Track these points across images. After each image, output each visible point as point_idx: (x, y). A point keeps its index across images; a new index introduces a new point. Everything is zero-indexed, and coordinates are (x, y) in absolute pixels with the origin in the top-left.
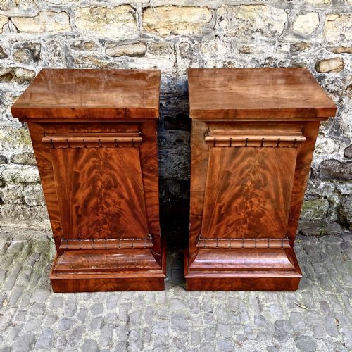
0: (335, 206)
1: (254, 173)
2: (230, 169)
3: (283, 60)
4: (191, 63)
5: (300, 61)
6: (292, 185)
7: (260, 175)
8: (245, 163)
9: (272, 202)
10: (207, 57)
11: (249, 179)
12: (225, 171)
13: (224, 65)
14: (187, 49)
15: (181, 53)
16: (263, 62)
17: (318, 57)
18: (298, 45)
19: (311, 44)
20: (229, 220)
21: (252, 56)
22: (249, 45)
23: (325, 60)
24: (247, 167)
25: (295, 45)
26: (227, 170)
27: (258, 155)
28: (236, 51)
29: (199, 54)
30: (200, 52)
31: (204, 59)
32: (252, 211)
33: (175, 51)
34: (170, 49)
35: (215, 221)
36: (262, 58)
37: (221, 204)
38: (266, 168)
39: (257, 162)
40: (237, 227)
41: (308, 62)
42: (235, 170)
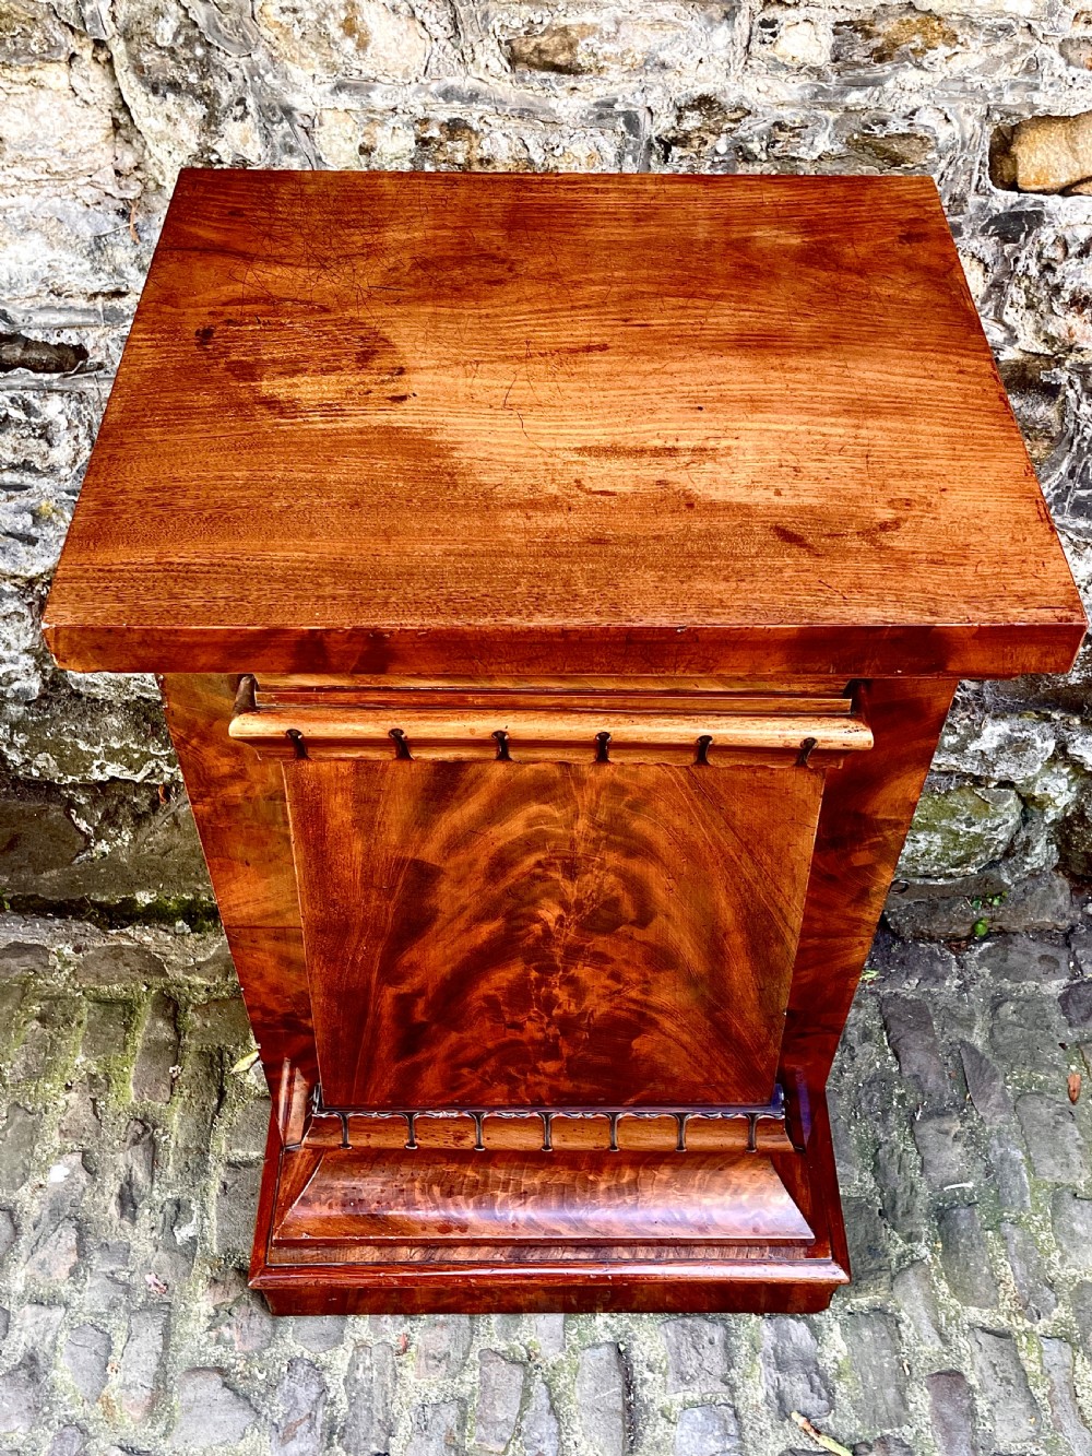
0: (1052, 814)
1: (571, 871)
2: (430, 852)
3: (788, 115)
4: (211, 122)
5: (898, 126)
6: (797, 921)
7: (611, 878)
8: (515, 827)
9: (692, 981)
10: (307, 90)
11: (548, 894)
12: (400, 863)
13: (423, 142)
14: (165, 31)
15: (133, 57)
16: (664, 124)
17: (1010, 99)
18: (886, 27)
19: (969, 22)
20: (462, 1046)
21: (593, 90)
22: (572, 20)
23: (1048, 119)
24: (529, 844)
25: (862, 28)
26: (410, 855)
27: (586, 797)
28: (491, 57)
29: (254, 72)
30: (259, 56)
31: (293, 99)
32: (582, 1015)
33: (99, 44)
34: (59, 35)
35: (384, 1049)
36: (656, 98)
37: (405, 989)
38: (639, 849)
39: (582, 824)
40: (512, 1070)
41: (944, 133)
42: (462, 857)
